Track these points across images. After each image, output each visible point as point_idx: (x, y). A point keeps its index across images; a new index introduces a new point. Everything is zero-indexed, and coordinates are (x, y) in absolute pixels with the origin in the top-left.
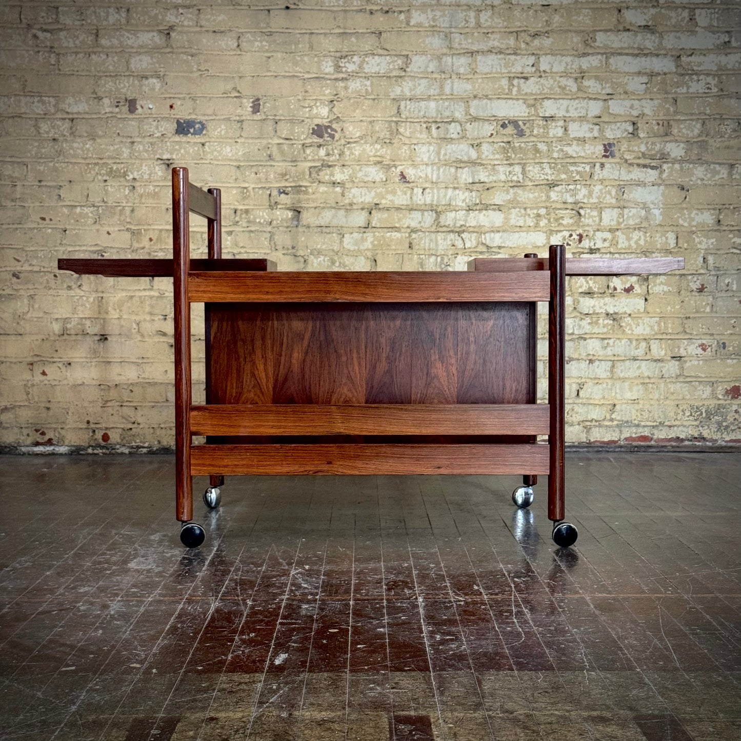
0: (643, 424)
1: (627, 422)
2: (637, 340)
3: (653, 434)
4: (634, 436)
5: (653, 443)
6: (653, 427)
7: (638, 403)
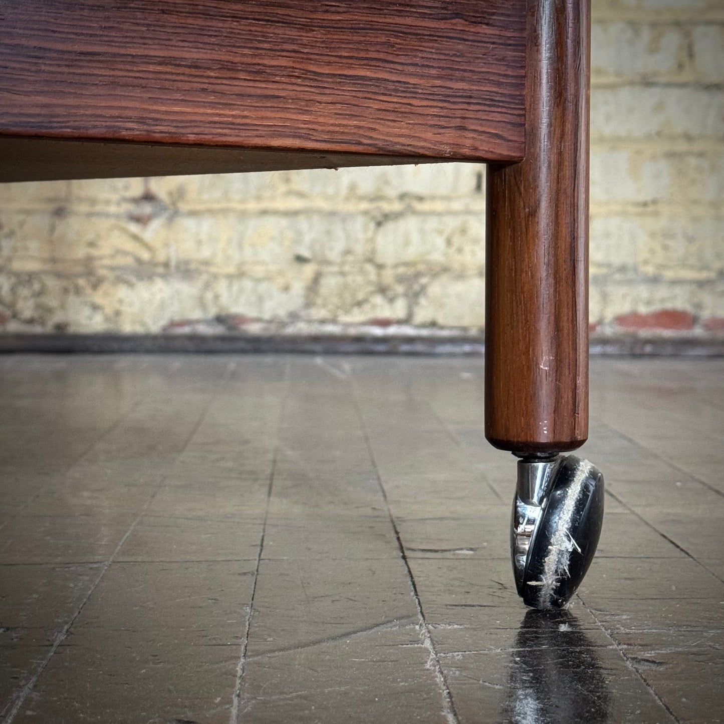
0: (669, 274)
1: (623, 269)
2: (654, 25)
3: (699, 306)
4: (643, 310)
5: (698, 332)
6: (701, 284)
7: (656, 214)
